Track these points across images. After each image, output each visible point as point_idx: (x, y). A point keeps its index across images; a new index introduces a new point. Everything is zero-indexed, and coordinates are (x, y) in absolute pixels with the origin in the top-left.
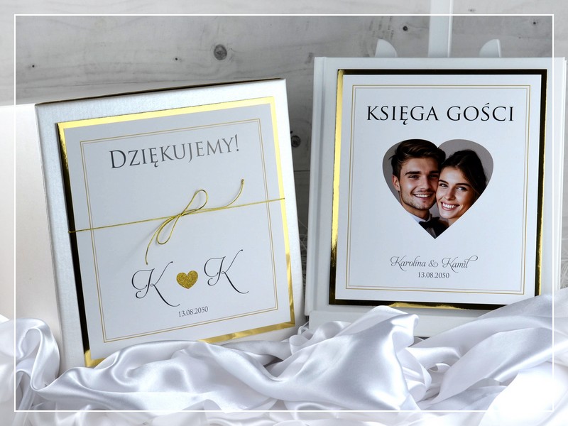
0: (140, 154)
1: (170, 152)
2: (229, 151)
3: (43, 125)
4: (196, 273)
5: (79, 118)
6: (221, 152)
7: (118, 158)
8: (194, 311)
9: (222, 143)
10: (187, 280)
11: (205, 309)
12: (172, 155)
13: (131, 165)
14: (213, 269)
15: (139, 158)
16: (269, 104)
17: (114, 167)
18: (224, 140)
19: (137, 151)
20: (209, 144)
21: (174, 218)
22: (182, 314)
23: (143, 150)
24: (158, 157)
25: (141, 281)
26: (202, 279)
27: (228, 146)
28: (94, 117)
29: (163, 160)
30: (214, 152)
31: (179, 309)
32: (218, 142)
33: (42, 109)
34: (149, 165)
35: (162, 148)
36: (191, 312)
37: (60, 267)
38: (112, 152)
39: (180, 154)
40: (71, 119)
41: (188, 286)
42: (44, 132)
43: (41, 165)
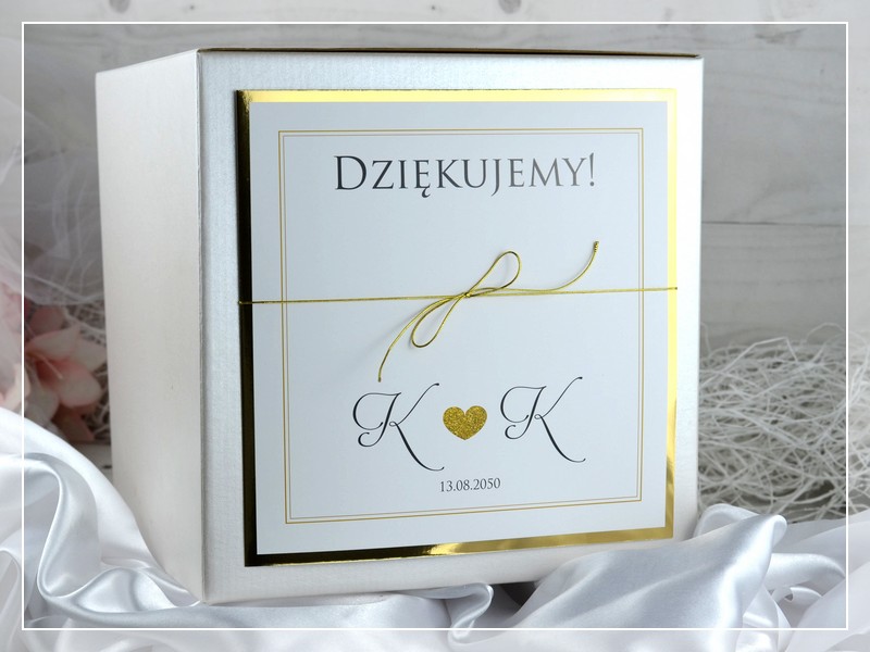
0: (395, 169)
1: (456, 172)
2: (575, 184)
3: (209, 91)
4: (483, 410)
5: (281, 86)
6: (558, 184)
7: (352, 172)
8: (473, 484)
9: (562, 166)
10: (465, 423)
11: (495, 483)
12: (458, 177)
13: (375, 187)
14: (519, 407)
15: (393, 175)
16: (666, 103)
17: (340, 187)
18: (567, 160)
19: (390, 162)
20: (535, 164)
21: (451, 298)
22: (446, 486)
23: (402, 162)
24: (431, 179)
25: (372, 414)
26: (494, 423)
27: (574, 174)
28: (310, 87)
29: (441, 186)
30: (545, 183)
31: (444, 476)
32: (555, 164)
33: (210, 60)
34: (412, 191)
35: (440, 162)
36: (465, 485)
37: (213, 368)
38: (339, 158)
39: (475, 178)
40: (265, 87)
41: (464, 435)
42: (210, 104)
43: (197, 167)
